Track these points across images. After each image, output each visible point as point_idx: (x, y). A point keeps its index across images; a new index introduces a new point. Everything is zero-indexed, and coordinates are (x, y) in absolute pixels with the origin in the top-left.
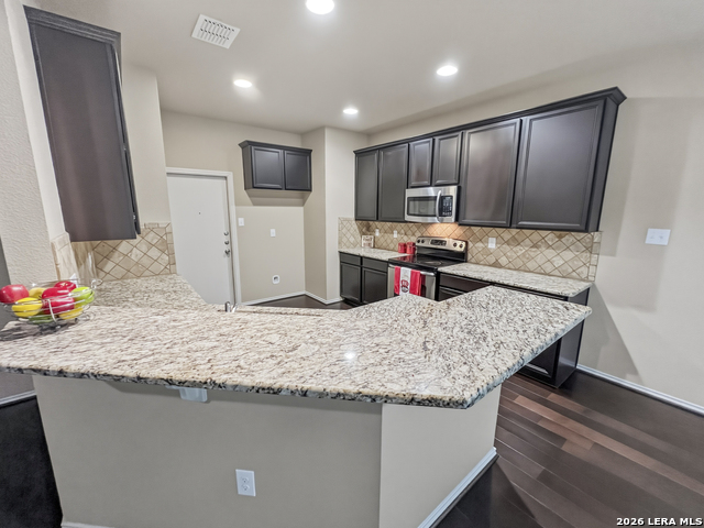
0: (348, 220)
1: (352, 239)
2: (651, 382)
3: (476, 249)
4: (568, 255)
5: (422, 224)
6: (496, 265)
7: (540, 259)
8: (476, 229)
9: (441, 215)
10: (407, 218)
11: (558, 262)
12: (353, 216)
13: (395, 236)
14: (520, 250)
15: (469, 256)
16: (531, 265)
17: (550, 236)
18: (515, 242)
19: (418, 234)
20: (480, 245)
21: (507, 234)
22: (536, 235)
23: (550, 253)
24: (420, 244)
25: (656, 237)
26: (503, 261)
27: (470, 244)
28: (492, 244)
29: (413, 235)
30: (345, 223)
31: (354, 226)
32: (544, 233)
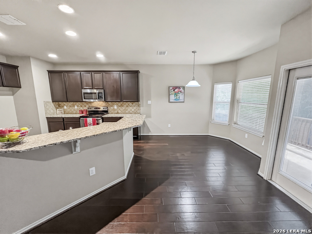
0: (48, 102)
1: (52, 111)
2: (153, 133)
3: (110, 109)
4: (135, 108)
5: (89, 102)
6: (118, 113)
7: (129, 110)
8: (110, 103)
9: (99, 99)
10: (84, 100)
11: (133, 110)
12: (51, 100)
13: (76, 107)
14: (124, 108)
15: (109, 112)
16: (127, 112)
17: (130, 104)
18: (122, 106)
19: (87, 106)
20: (112, 108)
21: (120, 104)
22: (127, 103)
23: (131, 108)
24: (90, 110)
25: (149, 102)
26: (120, 112)
27: (109, 108)
28: (115, 107)
29: (85, 106)
30: (47, 103)
31: (52, 105)
32: (129, 103)
